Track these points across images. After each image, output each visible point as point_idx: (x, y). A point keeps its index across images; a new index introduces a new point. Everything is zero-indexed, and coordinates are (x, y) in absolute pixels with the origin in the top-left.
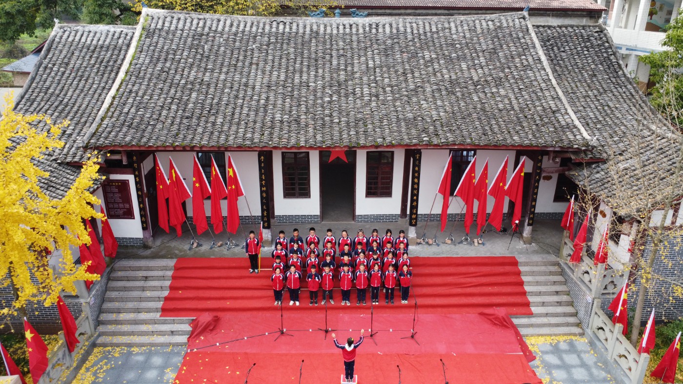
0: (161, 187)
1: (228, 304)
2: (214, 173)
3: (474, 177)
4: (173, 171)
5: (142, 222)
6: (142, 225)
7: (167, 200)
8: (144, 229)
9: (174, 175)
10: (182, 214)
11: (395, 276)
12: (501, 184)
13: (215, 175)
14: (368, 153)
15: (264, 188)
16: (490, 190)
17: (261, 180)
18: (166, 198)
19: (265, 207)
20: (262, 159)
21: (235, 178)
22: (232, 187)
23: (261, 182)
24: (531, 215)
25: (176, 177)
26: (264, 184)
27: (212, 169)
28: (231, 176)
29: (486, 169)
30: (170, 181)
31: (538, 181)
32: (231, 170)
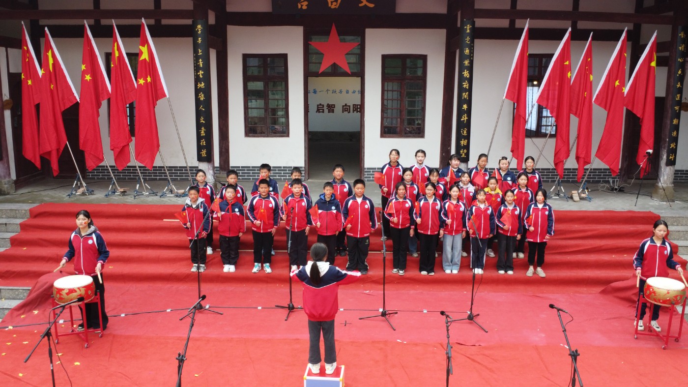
0: (30, 82)
1: (111, 268)
2: (117, 54)
3: (569, 68)
4: (50, 54)
7: (38, 107)
9: (51, 61)
13: (119, 57)
14: (385, 58)
15: (201, 84)
16: (598, 94)
17: (197, 68)
18: (37, 103)
19: (203, 120)
20: (198, 31)
21: (152, 64)
22: (147, 80)
23: (197, 74)
24: (672, 145)
25: (54, 65)
26: (201, 76)
27: (114, 46)
28: (145, 59)
29: (589, 54)
30: (44, 71)
31: (682, 79)
32: (144, 50)
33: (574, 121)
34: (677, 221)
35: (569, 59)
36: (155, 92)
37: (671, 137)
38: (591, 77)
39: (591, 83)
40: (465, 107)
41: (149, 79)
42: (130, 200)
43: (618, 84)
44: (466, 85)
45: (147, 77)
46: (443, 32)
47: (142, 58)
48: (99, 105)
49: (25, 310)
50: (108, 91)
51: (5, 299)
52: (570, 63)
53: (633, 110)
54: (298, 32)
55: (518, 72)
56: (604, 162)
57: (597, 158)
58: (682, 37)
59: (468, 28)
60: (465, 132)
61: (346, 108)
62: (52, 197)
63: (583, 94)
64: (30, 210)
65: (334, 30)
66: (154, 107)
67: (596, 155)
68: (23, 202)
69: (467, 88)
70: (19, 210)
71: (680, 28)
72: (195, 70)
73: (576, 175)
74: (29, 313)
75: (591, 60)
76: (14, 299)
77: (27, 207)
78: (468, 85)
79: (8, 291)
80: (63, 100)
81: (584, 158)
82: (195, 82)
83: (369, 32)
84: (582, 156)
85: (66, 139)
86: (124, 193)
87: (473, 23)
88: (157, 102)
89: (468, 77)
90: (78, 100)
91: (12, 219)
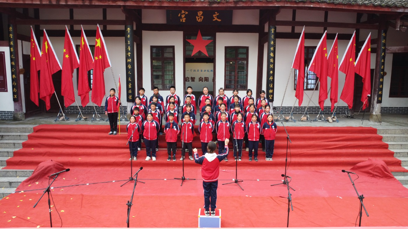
0: (34, 59)
1: (80, 159)
2: (83, 43)
3: (326, 52)
4: (46, 43)
5: (14, 93)
6: (14, 96)
7: (39, 72)
8: (15, 100)
9: (47, 47)
10: (51, 86)
11: (258, 127)
12: (351, 60)
13: (84, 45)
14: (226, 48)
15: (129, 60)
16: (341, 66)
17: (127, 51)
18: (38, 70)
19: (130, 79)
20: (128, 31)
21: (103, 49)
22: (99, 58)
23: (127, 54)
24: (380, 92)
25: (48, 49)
26: (129, 56)
27: (82, 39)
28: (99, 46)
29: (336, 45)
30: (43, 52)
31: (384, 57)
32: (98, 41)
33: (329, 79)
34: (386, 131)
35: (326, 47)
36: (103, 64)
37: (379, 88)
38: (338, 57)
39: (337, 59)
40: (271, 72)
41: (100, 57)
42: (89, 123)
43: (352, 60)
44: (272, 61)
45: (99, 56)
46: (257, 34)
47: (97, 45)
48: (72, 72)
49: (31, 182)
50: (78, 64)
51: (19, 177)
52: (326, 49)
53: (359, 73)
54: (180, 34)
55: (299, 54)
56: (345, 102)
57: (341, 99)
58: (384, 36)
59: (273, 30)
60: (272, 86)
61: (201, 79)
62: (46, 122)
63: (333, 65)
64: (34, 128)
65: (199, 33)
66: (103, 72)
67: (340, 98)
68: (30, 124)
69: (273, 62)
70: (27, 128)
71: (382, 31)
72: (126, 52)
73: (330, 109)
74: (33, 184)
75: (337, 48)
76: (24, 177)
77: (32, 126)
78: (273, 61)
79: (21, 172)
80: (52, 69)
81: (334, 99)
82: (126, 58)
83: (218, 35)
84: (333, 98)
85: (54, 90)
86: (86, 119)
87: (275, 28)
88: (105, 70)
89: (273, 56)
90: (61, 68)
91: (23, 133)
